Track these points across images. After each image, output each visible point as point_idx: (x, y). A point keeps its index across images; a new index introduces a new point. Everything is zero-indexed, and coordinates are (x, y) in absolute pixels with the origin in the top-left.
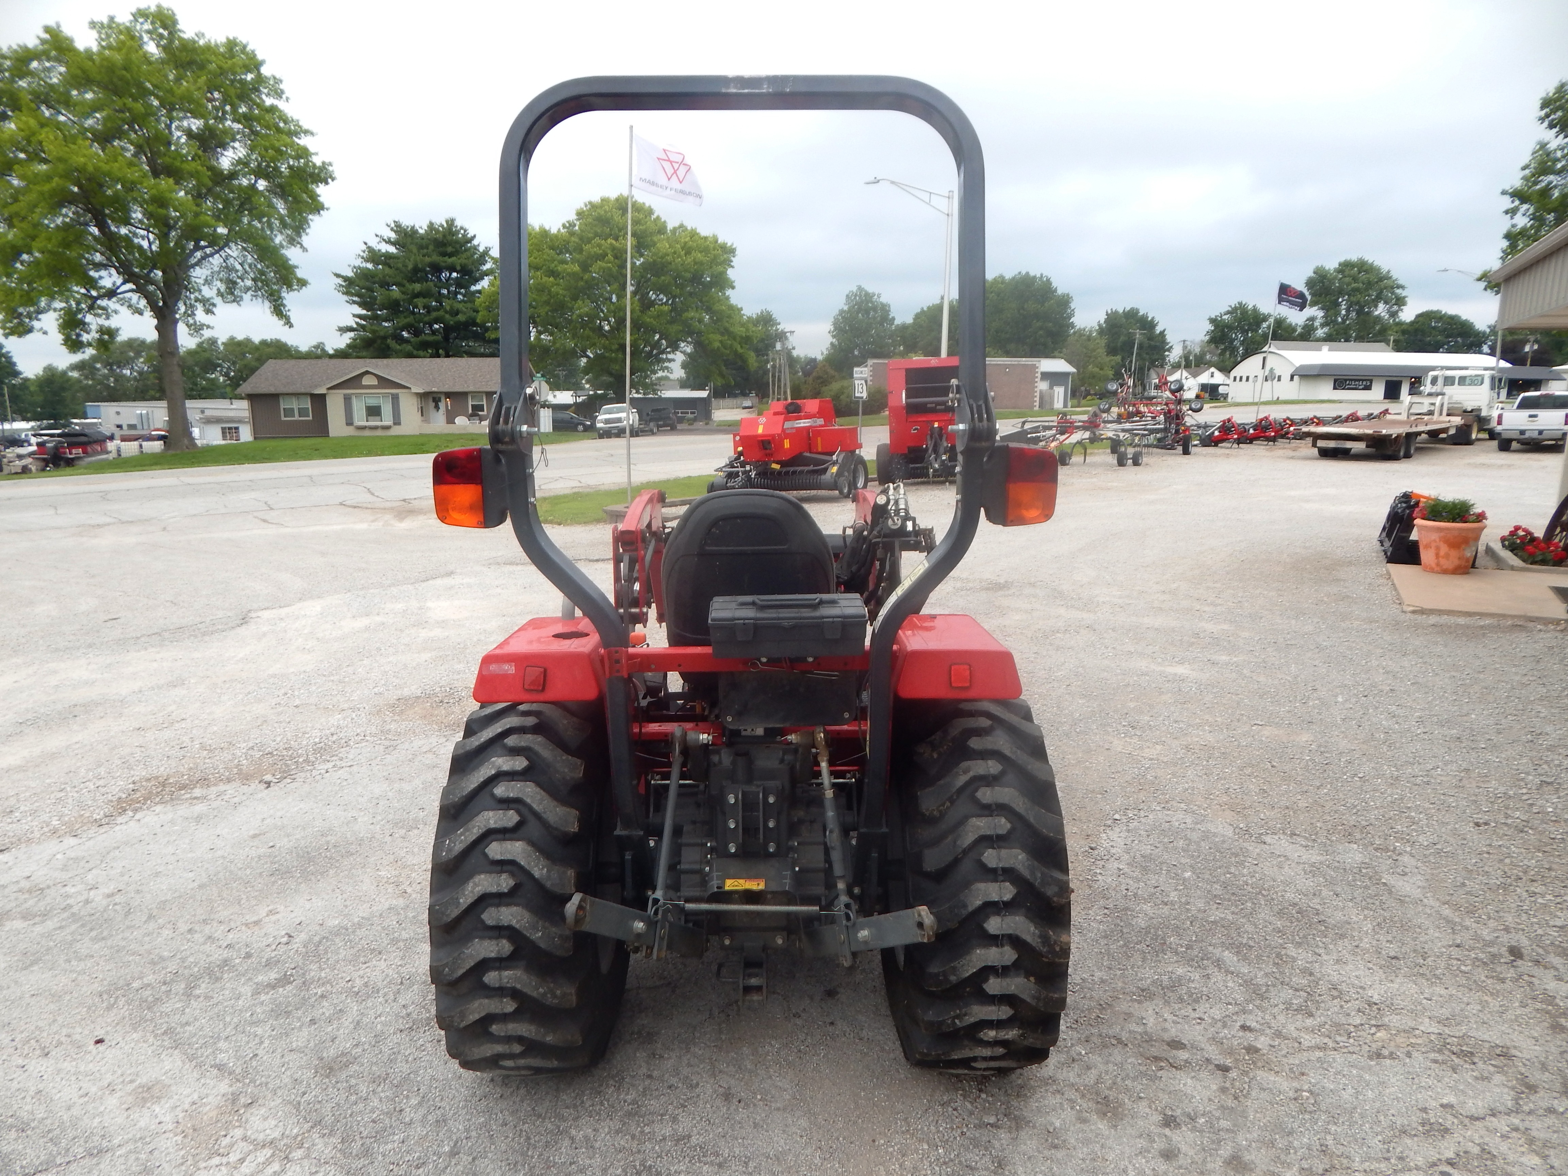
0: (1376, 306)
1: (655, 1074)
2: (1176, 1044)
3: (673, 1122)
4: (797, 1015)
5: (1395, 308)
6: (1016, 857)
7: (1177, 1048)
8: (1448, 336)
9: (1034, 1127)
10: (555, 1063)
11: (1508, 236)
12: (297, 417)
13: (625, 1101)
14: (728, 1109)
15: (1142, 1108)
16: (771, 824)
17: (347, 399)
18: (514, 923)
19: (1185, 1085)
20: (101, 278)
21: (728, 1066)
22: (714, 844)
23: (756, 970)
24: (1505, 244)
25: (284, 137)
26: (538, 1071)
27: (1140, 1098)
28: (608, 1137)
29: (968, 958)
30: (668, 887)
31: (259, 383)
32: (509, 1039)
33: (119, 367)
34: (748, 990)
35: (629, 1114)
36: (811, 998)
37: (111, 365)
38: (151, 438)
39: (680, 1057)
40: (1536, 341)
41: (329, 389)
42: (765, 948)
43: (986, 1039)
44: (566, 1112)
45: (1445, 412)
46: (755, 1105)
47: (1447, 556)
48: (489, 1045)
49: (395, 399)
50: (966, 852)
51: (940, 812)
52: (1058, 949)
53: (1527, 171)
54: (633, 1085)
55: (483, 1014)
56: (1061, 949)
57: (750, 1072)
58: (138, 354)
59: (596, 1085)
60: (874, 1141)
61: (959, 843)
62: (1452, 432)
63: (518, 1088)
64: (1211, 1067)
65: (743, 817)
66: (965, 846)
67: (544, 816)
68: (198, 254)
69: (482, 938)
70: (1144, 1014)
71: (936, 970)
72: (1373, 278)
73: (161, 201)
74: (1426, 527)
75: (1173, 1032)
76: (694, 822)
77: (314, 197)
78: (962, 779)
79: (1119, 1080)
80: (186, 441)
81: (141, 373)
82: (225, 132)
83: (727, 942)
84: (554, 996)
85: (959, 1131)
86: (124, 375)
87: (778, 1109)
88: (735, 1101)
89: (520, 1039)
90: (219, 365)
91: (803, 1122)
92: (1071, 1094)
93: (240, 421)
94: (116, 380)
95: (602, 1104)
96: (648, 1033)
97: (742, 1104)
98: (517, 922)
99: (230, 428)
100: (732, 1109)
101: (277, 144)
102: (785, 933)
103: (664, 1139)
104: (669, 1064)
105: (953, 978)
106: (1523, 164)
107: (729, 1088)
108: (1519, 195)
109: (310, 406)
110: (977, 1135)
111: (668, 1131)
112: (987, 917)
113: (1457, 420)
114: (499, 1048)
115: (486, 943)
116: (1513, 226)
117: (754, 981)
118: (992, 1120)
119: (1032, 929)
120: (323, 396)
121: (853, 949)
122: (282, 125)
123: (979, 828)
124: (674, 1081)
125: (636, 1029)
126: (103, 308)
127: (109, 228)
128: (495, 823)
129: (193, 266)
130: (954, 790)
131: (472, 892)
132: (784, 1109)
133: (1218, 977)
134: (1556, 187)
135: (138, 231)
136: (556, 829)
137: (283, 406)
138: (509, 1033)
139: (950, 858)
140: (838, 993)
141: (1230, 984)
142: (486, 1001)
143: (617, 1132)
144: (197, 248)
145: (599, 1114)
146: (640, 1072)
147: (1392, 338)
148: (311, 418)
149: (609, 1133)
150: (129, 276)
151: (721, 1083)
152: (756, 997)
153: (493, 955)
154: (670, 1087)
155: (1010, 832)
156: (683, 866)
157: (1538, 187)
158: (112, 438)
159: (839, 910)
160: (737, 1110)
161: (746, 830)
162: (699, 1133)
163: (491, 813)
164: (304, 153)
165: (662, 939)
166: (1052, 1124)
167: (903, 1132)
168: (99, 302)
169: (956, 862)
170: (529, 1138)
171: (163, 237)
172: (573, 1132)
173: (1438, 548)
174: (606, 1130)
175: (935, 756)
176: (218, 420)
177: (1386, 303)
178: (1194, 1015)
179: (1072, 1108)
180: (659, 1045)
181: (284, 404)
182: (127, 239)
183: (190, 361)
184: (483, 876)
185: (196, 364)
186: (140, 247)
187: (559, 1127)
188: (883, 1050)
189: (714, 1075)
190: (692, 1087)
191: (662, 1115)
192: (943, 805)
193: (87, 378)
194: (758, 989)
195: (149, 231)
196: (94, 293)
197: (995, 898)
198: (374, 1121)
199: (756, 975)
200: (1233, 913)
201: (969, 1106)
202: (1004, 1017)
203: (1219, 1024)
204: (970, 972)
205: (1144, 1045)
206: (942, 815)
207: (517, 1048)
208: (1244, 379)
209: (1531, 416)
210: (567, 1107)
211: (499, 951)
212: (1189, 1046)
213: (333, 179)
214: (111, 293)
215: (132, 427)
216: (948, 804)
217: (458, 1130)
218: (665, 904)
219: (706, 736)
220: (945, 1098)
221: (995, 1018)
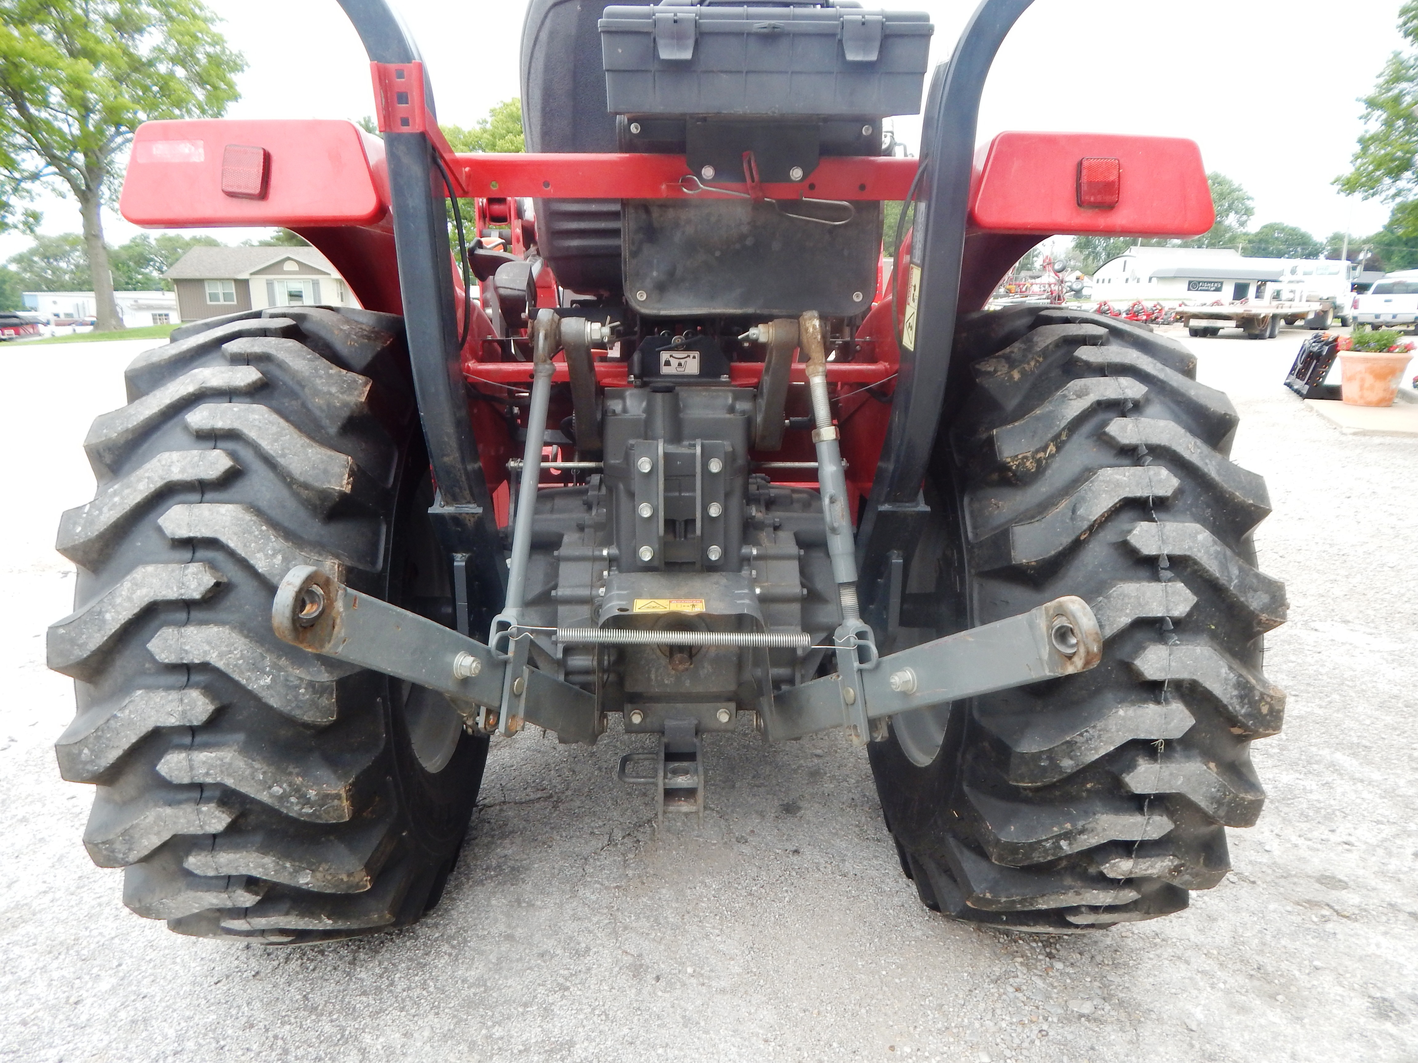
0: (1227, 216)
1: (519, 932)
2: (1330, 881)
3: (544, 1018)
4: (742, 840)
5: (1245, 218)
6: (1193, 537)
7: (1334, 888)
8: (1290, 246)
9: (1159, 1020)
10: (327, 923)
11: (1361, 141)
12: (222, 302)
13: (464, 981)
14: (639, 992)
15: (1326, 982)
16: (715, 510)
17: (270, 284)
18: (214, 659)
19: (1378, 945)
20: (23, 160)
21: (638, 918)
22: (614, 551)
23: (685, 764)
24: (1358, 148)
25: (200, 22)
26: (301, 935)
27: (1317, 968)
28: (427, 1047)
29: (1100, 725)
30: (527, 604)
31: (184, 269)
32: (228, 882)
33: (56, 260)
34: (671, 794)
35: (470, 1004)
36: (762, 815)
37: (48, 258)
38: (83, 324)
39: (561, 905)
40: (1369, 250)
41: (252, 274)
42: (698, 731)
43: (1111, 875)
44: (359, 1002)
45: (1304, 299)
46: (684, 985)
47: (1372, 388)
48: (191, 894)
49: (316, 284)
50: (1096, 528)
51: (1039, 461)
52: (1265, 710)
53: (1381, 80)
54: (481, 953)
55: (166, 836)
56: (1271, 710)
57: (675, 928)
58: (74, 249)
59: (420, 953)
60: (892, 1048)
61: (1081, 512)
62: (1311, 316)
63: (287, 960)
64: (1402, 917)
65: (666, 499)
66: (1093, 518)
67: (281, 461)
68: (119, 140)
69: (149, 688)
70: (1260, 837)
71: (1034, 749)
72: (1225, 189)
73: (77, 83)
74: (1352, 358)
75: (1317, 863)
76: (581, 528)
77: (231, 85)
78: (1075, 408)
79: (1268, 938)
80: (114, 322)
81: (77, 266)
82: (141, 17)
83: (637, 719)
84: (306, 801)
85: (1035, 1029)
86: (61, 268)
87: (723, 991)
88: (650, 978)
89: (251, 883)
90: (152, 260)
91: (768, 1015)
92: (1200, 962)
93: (169, 308)
94: (54, 273)
95: (424, 986)
96: (513, 869)
97: (662, 983)
98: (221, 656)
99: (160, 315)
100: (645, 991)
101: (193, 29)
102: (733, 705)
103: (527, 1050)
104: (544, 915)
105: (1067, 764)
106: (1378, 73)
107: (640, 955)
108: (1372, 104)
109: (234, 291)
110: (1070, 1037)
111: (533, 1034)
112: (1140, 648)
113: (1317, 307)
114: (213, 899)
115: (159, 697)
116: (1366, 132)
117: (682, 781)
118: (1087, 1008)
119: (1224, 670)
120: (246, 281)
121: (873, 713)
122: (197, 11)
123: (1118, 485)
124: (549, 944)
125: (494, 863)
126: (28, 191)
127: (28, 110)
128: (183, 470)
129: (113, 150)
130: (1063, 424)
131: (129, 599)
132: (734, 992)
133: (1342, 786)
134: (1408, 93)
135: (58, 114)
136: (306, 486)
137: (208, 291)
138: (224, 871)
139: (1066, 540)
140: (799, 808)
141: (1365, 795)
142: (168, 811)
143: (445, 1037)
144: (118, 133)
145: (417, 1004)
146: (494, 931)
147: (1241, 246)
148: (235, 303)
149: (430, 1039)
150: (53, 160)
151: (626, 947)
152: (685, 807)
153: (172, 721)
154: (542, 955)
155: (1179, 492)
156: (561, 592)
157: (1390, 94)
158: (47, 324)
159: (847, 643)
160: (653, 994)
161: (670, 524)
162: (588, 1038)
163: (175, 455)
164: (217, 41)
165: (516, 696)
166: (1190, 1015)
167: (940, 1032)
168: (23, 185)
169: (1076, 546)
170: (286, 1052)
171: (83, 119)
172: (367, 1039)
173: (1363, 380)
174: (427, 1033)
175: (1016, 375)
176: (149, 308)
177: (1236, 213)
178: (1334, 838)
179: (1213, 986)
180: (528, 887)
181: (209, 289)
182: (47, 122)
183: (124, 256)
184: (150, 569)
185: (130, 259)
186: (60, 130)
187: (343, 1029)
188: (881, 892)
189: (615, 933)
190: (578, 954)
191: (525, 1005)
192: (1044, 449)
193: (25, 270)
194: (690, 793)
195: (67, 114)
196: (17, 175)
197: (1157, 611)
198: (24, 1023)
199: (686, 772)
200: (1321, 707)
201: (1040, 983)
202: (1155, 836)
203: (1380, 852)
204: (1102, 752)
205: (1282, 882)
206: (1041, 468)
207: (247, 899)
208: (1106, 281)
209: (1386, 301)
210: (364, 993)
211: (184, 713)
212: (1351, 883)
213: (249, 66)
214: (35, 176)
215: (67, 315)
216: (1052, 448)
217: (165, 1037)
218: (520, 631)
219: (597, 325)
220: (997, 970)
221: (1137, 837)
